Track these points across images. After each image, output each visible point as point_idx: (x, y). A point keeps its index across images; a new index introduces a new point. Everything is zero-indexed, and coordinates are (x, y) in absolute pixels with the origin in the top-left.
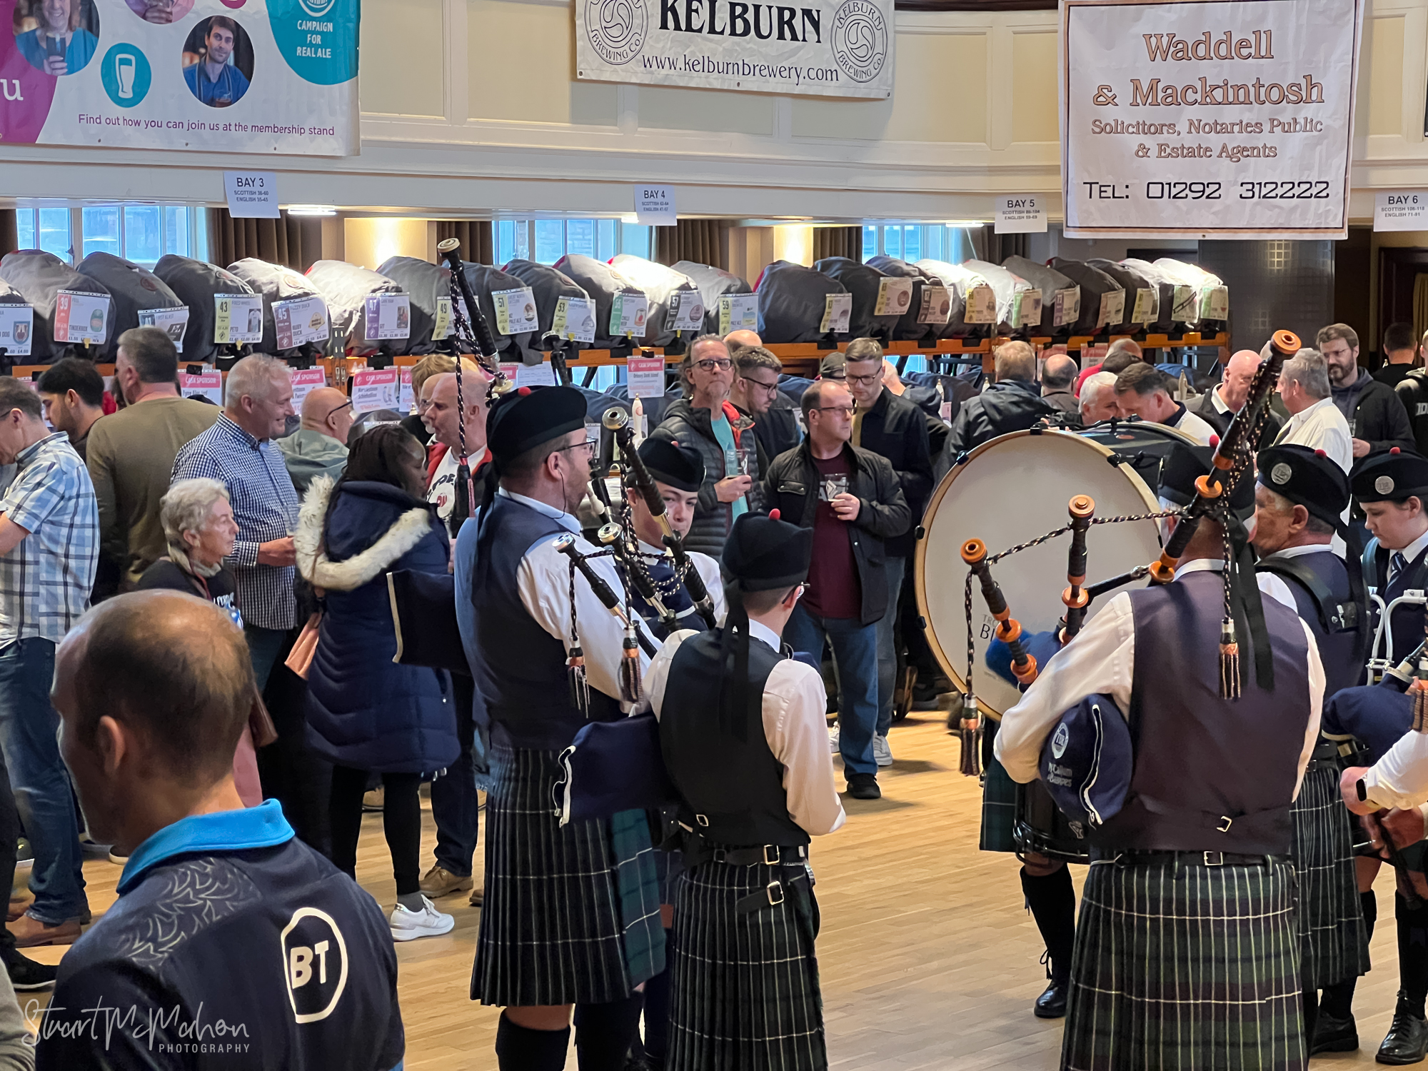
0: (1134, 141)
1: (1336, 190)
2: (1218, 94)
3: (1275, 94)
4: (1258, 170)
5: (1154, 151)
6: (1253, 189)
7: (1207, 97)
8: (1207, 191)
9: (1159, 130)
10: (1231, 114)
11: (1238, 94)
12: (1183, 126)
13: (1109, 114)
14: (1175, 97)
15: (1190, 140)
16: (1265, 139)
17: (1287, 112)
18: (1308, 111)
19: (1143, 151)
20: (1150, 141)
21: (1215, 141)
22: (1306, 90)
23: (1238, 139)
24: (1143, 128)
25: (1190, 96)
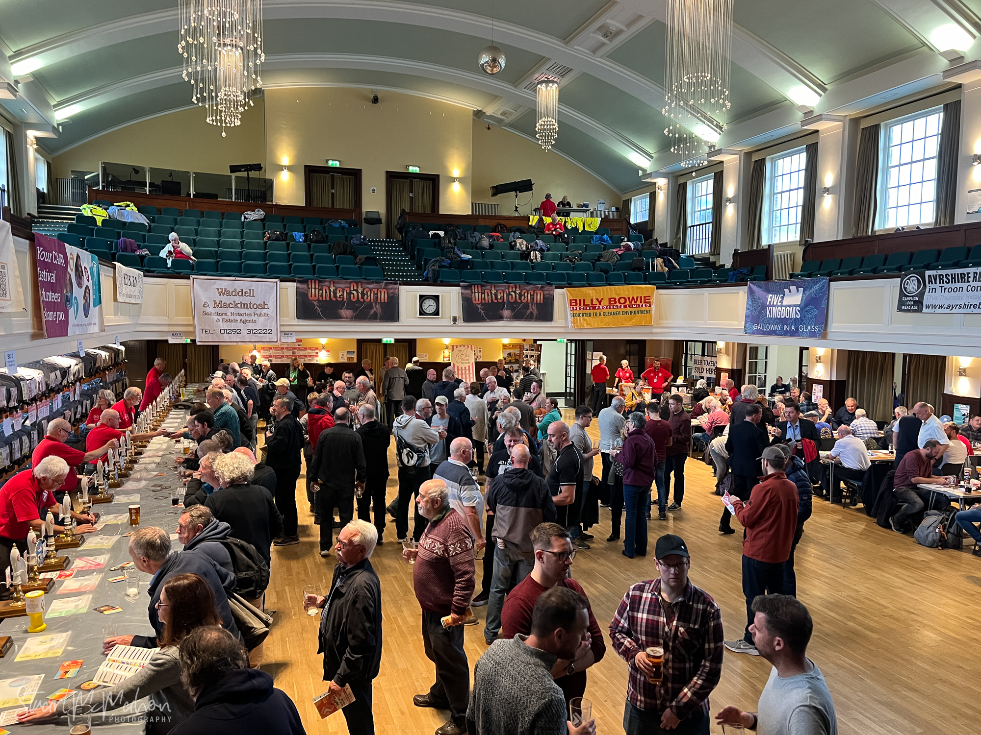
0: (216, 317)
1: (274, 331)
2: (239, 305)
3: (255, 306)
4: (251, 326)
5: (221, 321)
6: (250, 331)
7: (236, 306)
8: (237, 332)
9: (222, 315)
10: (242, 311)
11: (244, 306)
12: (229, 314)
13: (208, 310)
14: (226, 306)
15: (232, 318)
16: (253, 318)
17: (258, 311)
18: (265, 311)
19: (218, 320)
20: (220, 318)
21: (239, 318)
22: (264, 306)
23: (244, 318)
24: (218, 314)
25: (231, 306)
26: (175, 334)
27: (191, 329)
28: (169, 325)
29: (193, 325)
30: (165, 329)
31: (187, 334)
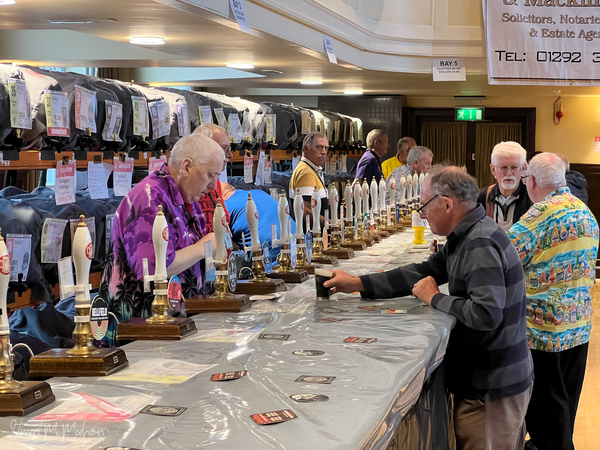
0: (528, 27)
5: (540, 34)
7: (572, 2)
8: (573, 58)
9: (542, 21)
10: (586, 12)
12: (557, 19)
13: (513, 10)
14: (552, 1)
15: (563, 28)
19: (533, 33)
21: (576, 28)
23: (588, 28)
24: (533, 19)
25: (561, 1)
26: (445, 63)
27: (476, 52)
28: (435, 43)
29: (483, 44)
30: (427, 50)
31: (468, 61)
